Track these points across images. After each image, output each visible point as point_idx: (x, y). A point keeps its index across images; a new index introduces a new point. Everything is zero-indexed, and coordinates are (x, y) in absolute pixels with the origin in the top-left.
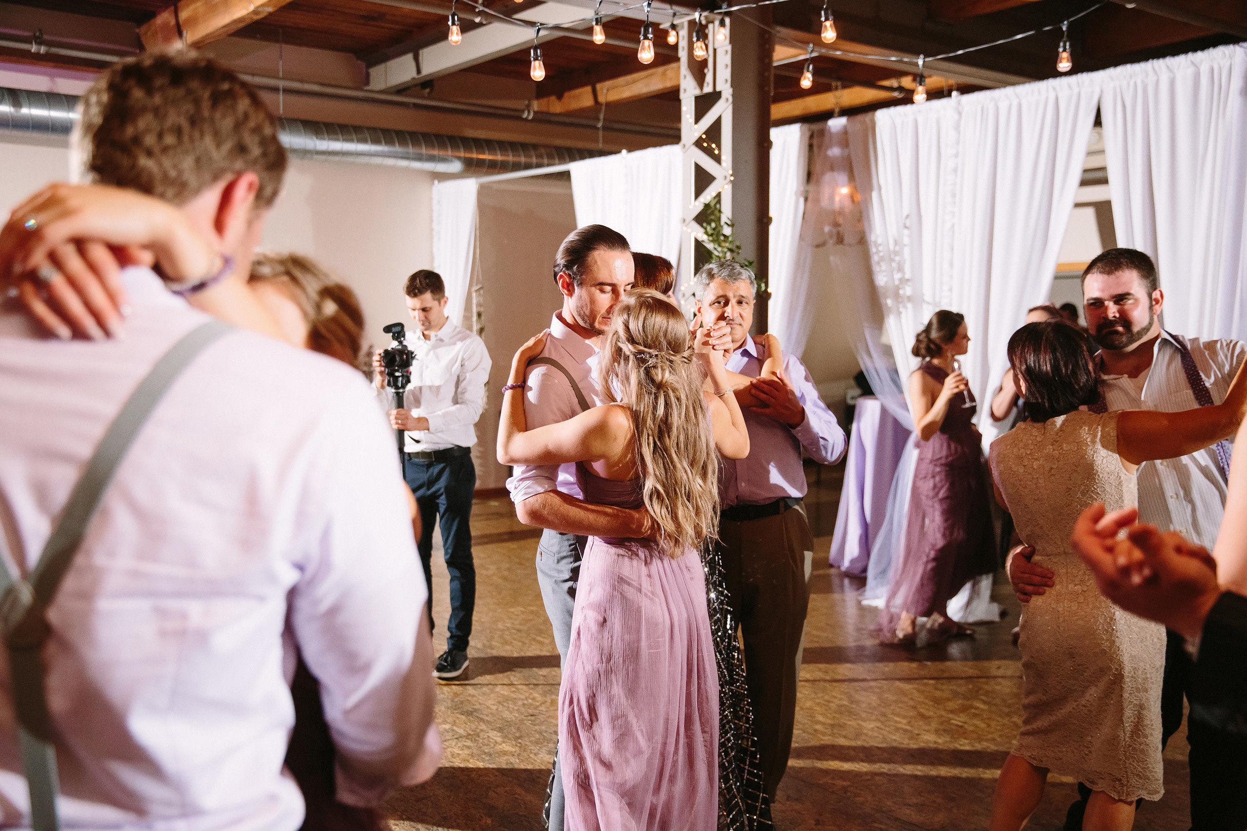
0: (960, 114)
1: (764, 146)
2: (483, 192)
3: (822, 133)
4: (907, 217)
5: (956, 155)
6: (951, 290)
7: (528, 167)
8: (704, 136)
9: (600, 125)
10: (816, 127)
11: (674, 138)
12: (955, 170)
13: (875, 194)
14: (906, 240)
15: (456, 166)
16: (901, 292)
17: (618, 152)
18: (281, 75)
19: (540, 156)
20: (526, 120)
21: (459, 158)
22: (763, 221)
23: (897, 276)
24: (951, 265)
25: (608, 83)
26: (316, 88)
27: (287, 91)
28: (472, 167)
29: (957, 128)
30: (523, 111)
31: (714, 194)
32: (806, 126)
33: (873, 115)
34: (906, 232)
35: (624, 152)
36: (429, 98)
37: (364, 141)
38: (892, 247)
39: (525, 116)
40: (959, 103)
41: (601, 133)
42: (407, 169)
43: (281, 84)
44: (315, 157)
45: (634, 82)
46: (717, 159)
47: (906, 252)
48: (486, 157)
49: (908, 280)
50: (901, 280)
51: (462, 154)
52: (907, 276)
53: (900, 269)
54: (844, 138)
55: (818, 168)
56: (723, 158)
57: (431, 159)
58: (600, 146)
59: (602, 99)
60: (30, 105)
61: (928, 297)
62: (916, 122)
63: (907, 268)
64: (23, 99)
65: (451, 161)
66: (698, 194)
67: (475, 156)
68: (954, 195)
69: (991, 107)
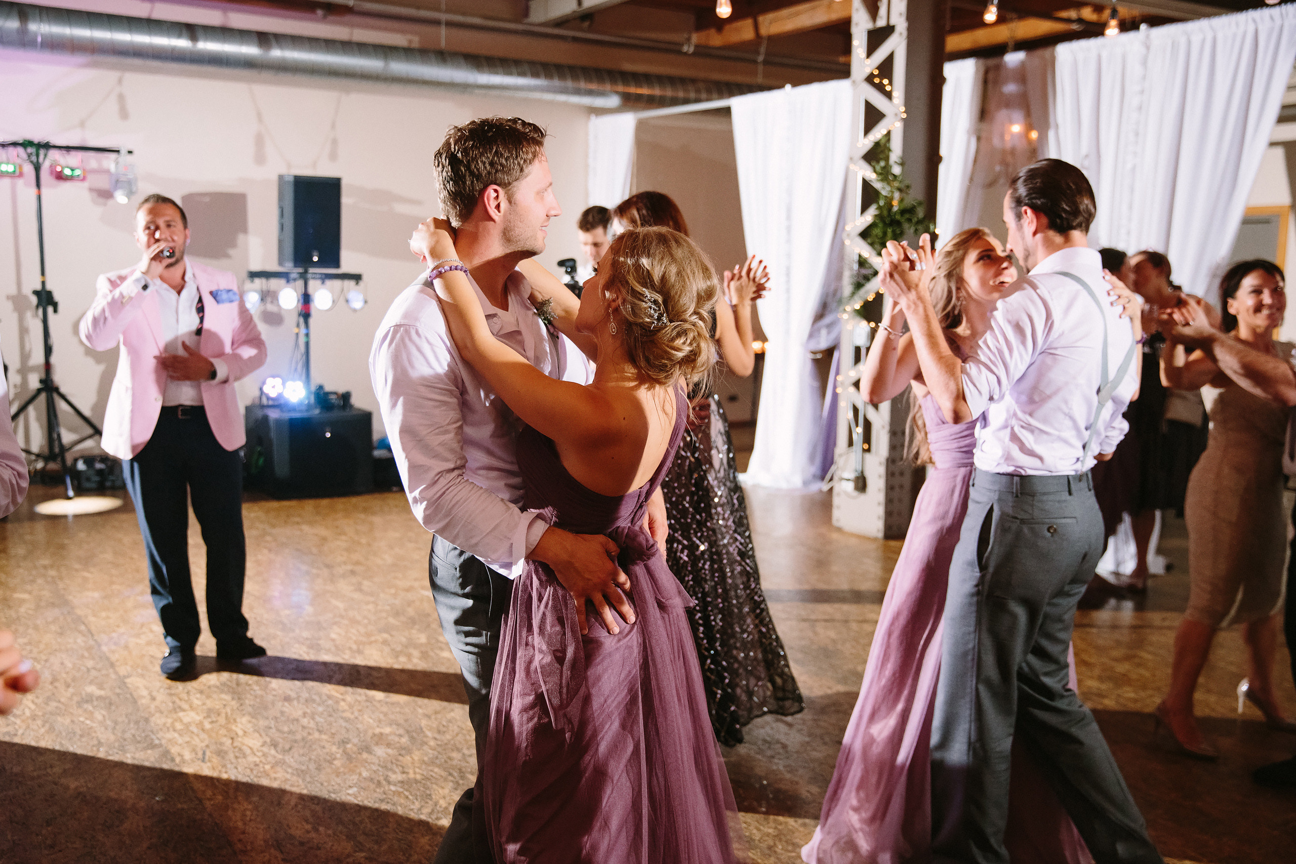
0: (1148, 48)
1: (937, 82)
2: (641, 127)
3: (999, 67)
4: (1087, 156)
5: (1142, 92)
6: (1129, 233)
7: (686, 101)
8: (876, 72)
9: (761, 58)
10: (992, 62)
11: (844, 72)
12: (1140, 108)
13: (1052, 133)
15: (614, 101)
17: (781, 86)
18: (443, 7)
19: (698, 91)
20: (686, 54)
21: (617, 93)
22: (933, 159)
24: (1130, 207)
25: (771, 16)
26: (477, 21)
27: (450, 24)
28: (630, 102)
29: (1144, 62)
30: (683, 45)
31: (885, 132)
32: (981, 62)
33: (1054, 50)
35: (788, 87)
36: (590, 30)
37: (522, 74)
39: (685, 49)
40: (1148, 37)
41: (761, 68)
42: (565, 104)
43: (444, 17)
44: (477, 91)
45: (797, 14)
46: (889, 95)
48: (644, 91)
51: (621, 88)
54: (1021, 75)
55: (992, 105)
56: (895, 94)
57: (590, 93)
58: (760, 80)
59: (764, 31)
60: (206, 39)
62: (1099, 56)
64: (200, 33)
65: (609, 96)
66: (867, 130)
67: (633, 90)
68: (1137, 134)
69: (1183, 41)
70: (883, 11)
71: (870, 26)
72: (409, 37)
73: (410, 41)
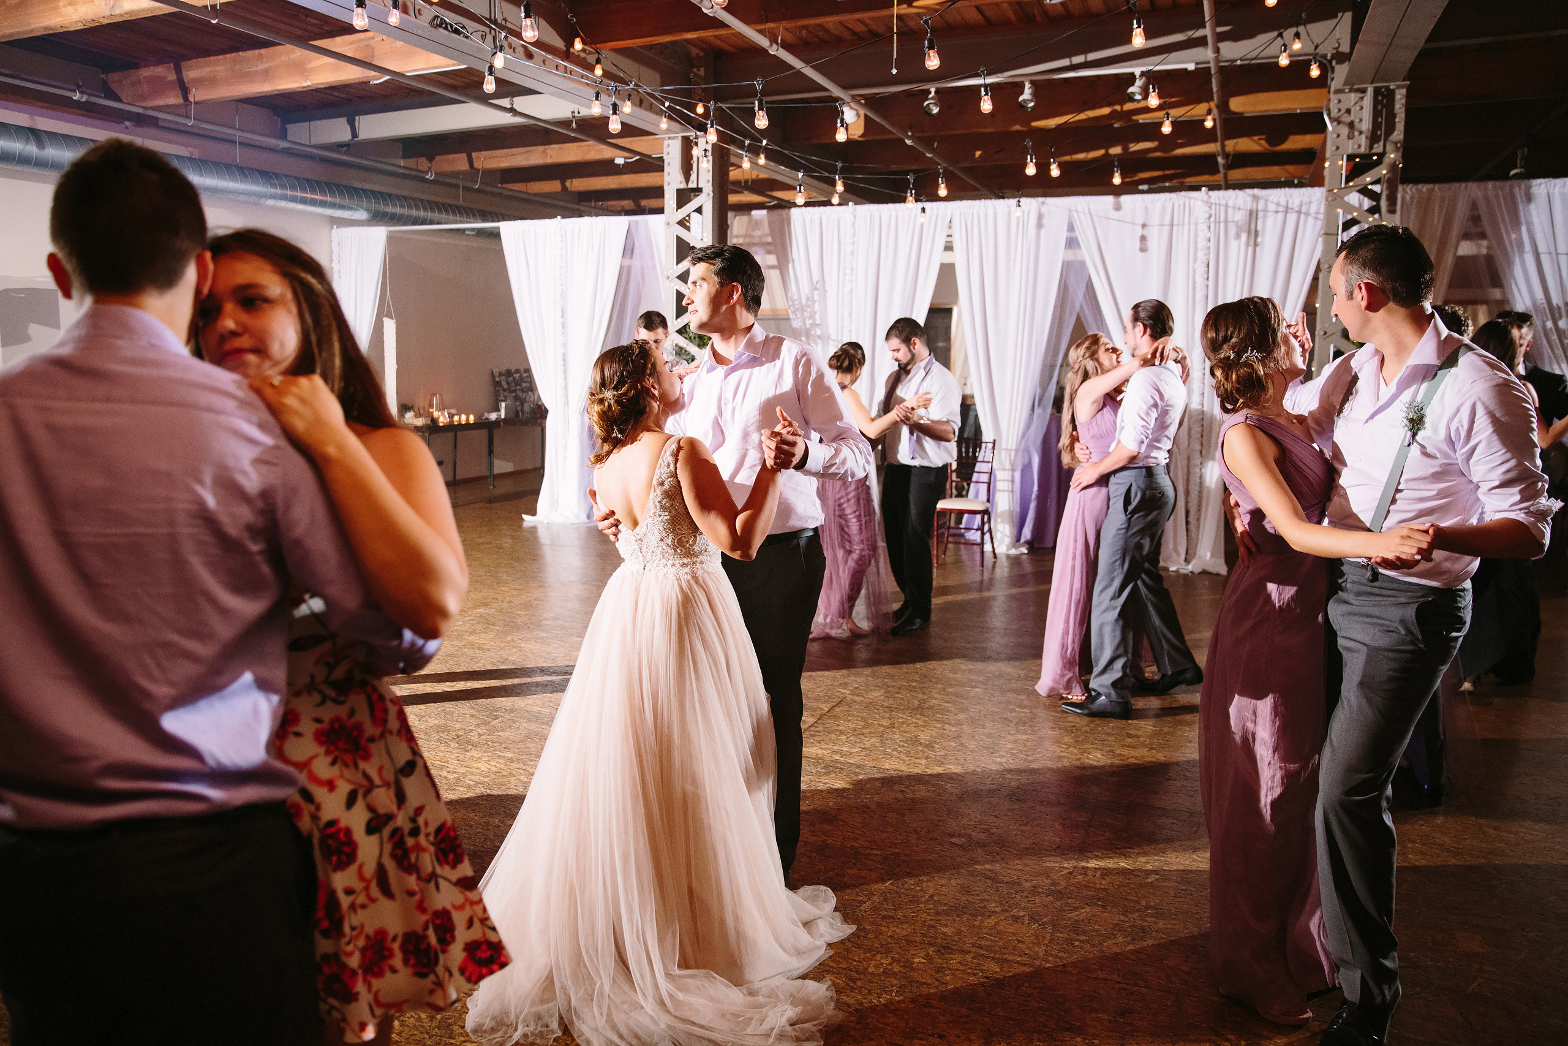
0: (855, 217)
2: (391, 239)
5: (853, 243)
6: (850, 332)
9: (476, 187)
12: (852, 253)
13: (790, 266)
14: (816, 298)
15: (362, 215)
16: (813, 332)
17: (548, 217)
20: (426, 180)
21: (364, 208)
23: (808, 322)
24: (851, 315)
28: (378, 218)
29: (853, 225)
30: (426, 172)
33: (790, 212)
34: (816, 292)
38: (804, 302)
39: (428, 177)
40: (855, 210)
43: (238, 135)
47: (817, 306)
48: (390, 209)
49: (818, 325)
50: (811, 324)
51: (366, 204)
52: (817, 322)
53: (812, 317)
54: (767, 223)
57: (342, 207)
59: (478, 165)
61: (833, 336)
62: (821, 218)
63: (817, 317)
65: (356, 210)
67: (382, 208)
68: (852, 270)
69: (877, 215)
70: (693, 177)
71: (683, 186)
72: (190, 149)
73: (191, 153)
